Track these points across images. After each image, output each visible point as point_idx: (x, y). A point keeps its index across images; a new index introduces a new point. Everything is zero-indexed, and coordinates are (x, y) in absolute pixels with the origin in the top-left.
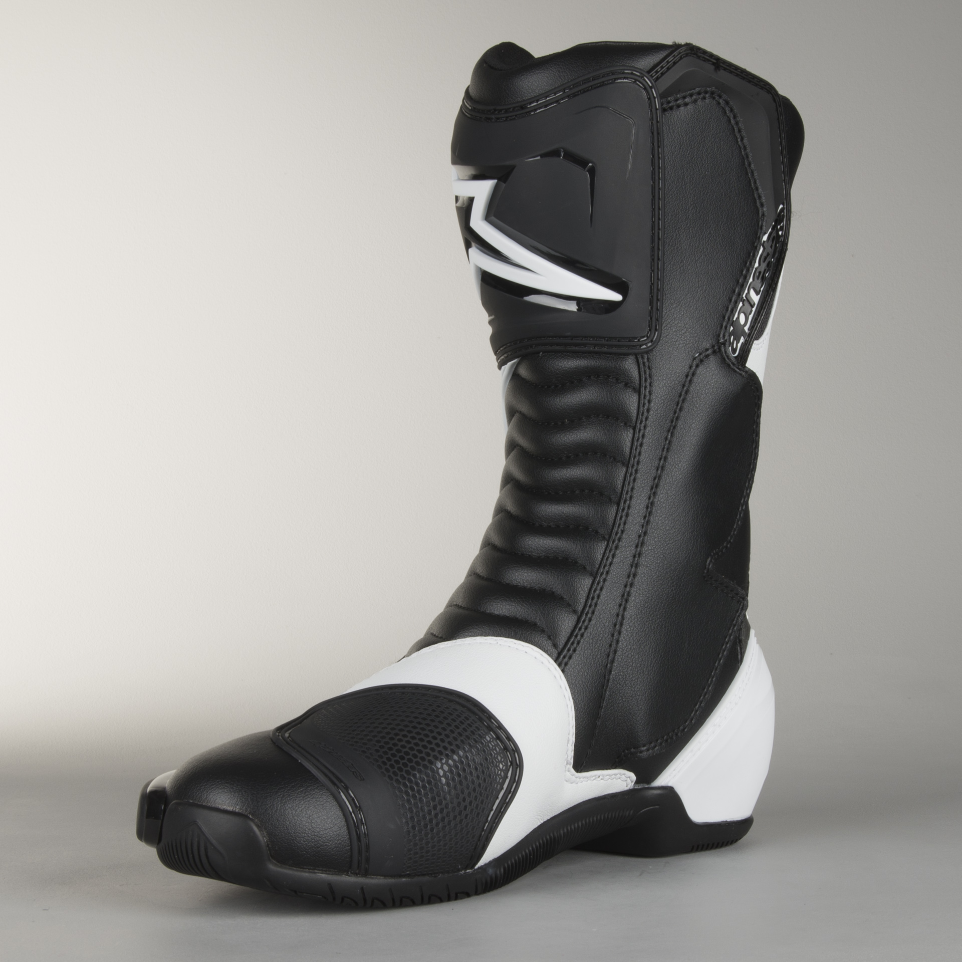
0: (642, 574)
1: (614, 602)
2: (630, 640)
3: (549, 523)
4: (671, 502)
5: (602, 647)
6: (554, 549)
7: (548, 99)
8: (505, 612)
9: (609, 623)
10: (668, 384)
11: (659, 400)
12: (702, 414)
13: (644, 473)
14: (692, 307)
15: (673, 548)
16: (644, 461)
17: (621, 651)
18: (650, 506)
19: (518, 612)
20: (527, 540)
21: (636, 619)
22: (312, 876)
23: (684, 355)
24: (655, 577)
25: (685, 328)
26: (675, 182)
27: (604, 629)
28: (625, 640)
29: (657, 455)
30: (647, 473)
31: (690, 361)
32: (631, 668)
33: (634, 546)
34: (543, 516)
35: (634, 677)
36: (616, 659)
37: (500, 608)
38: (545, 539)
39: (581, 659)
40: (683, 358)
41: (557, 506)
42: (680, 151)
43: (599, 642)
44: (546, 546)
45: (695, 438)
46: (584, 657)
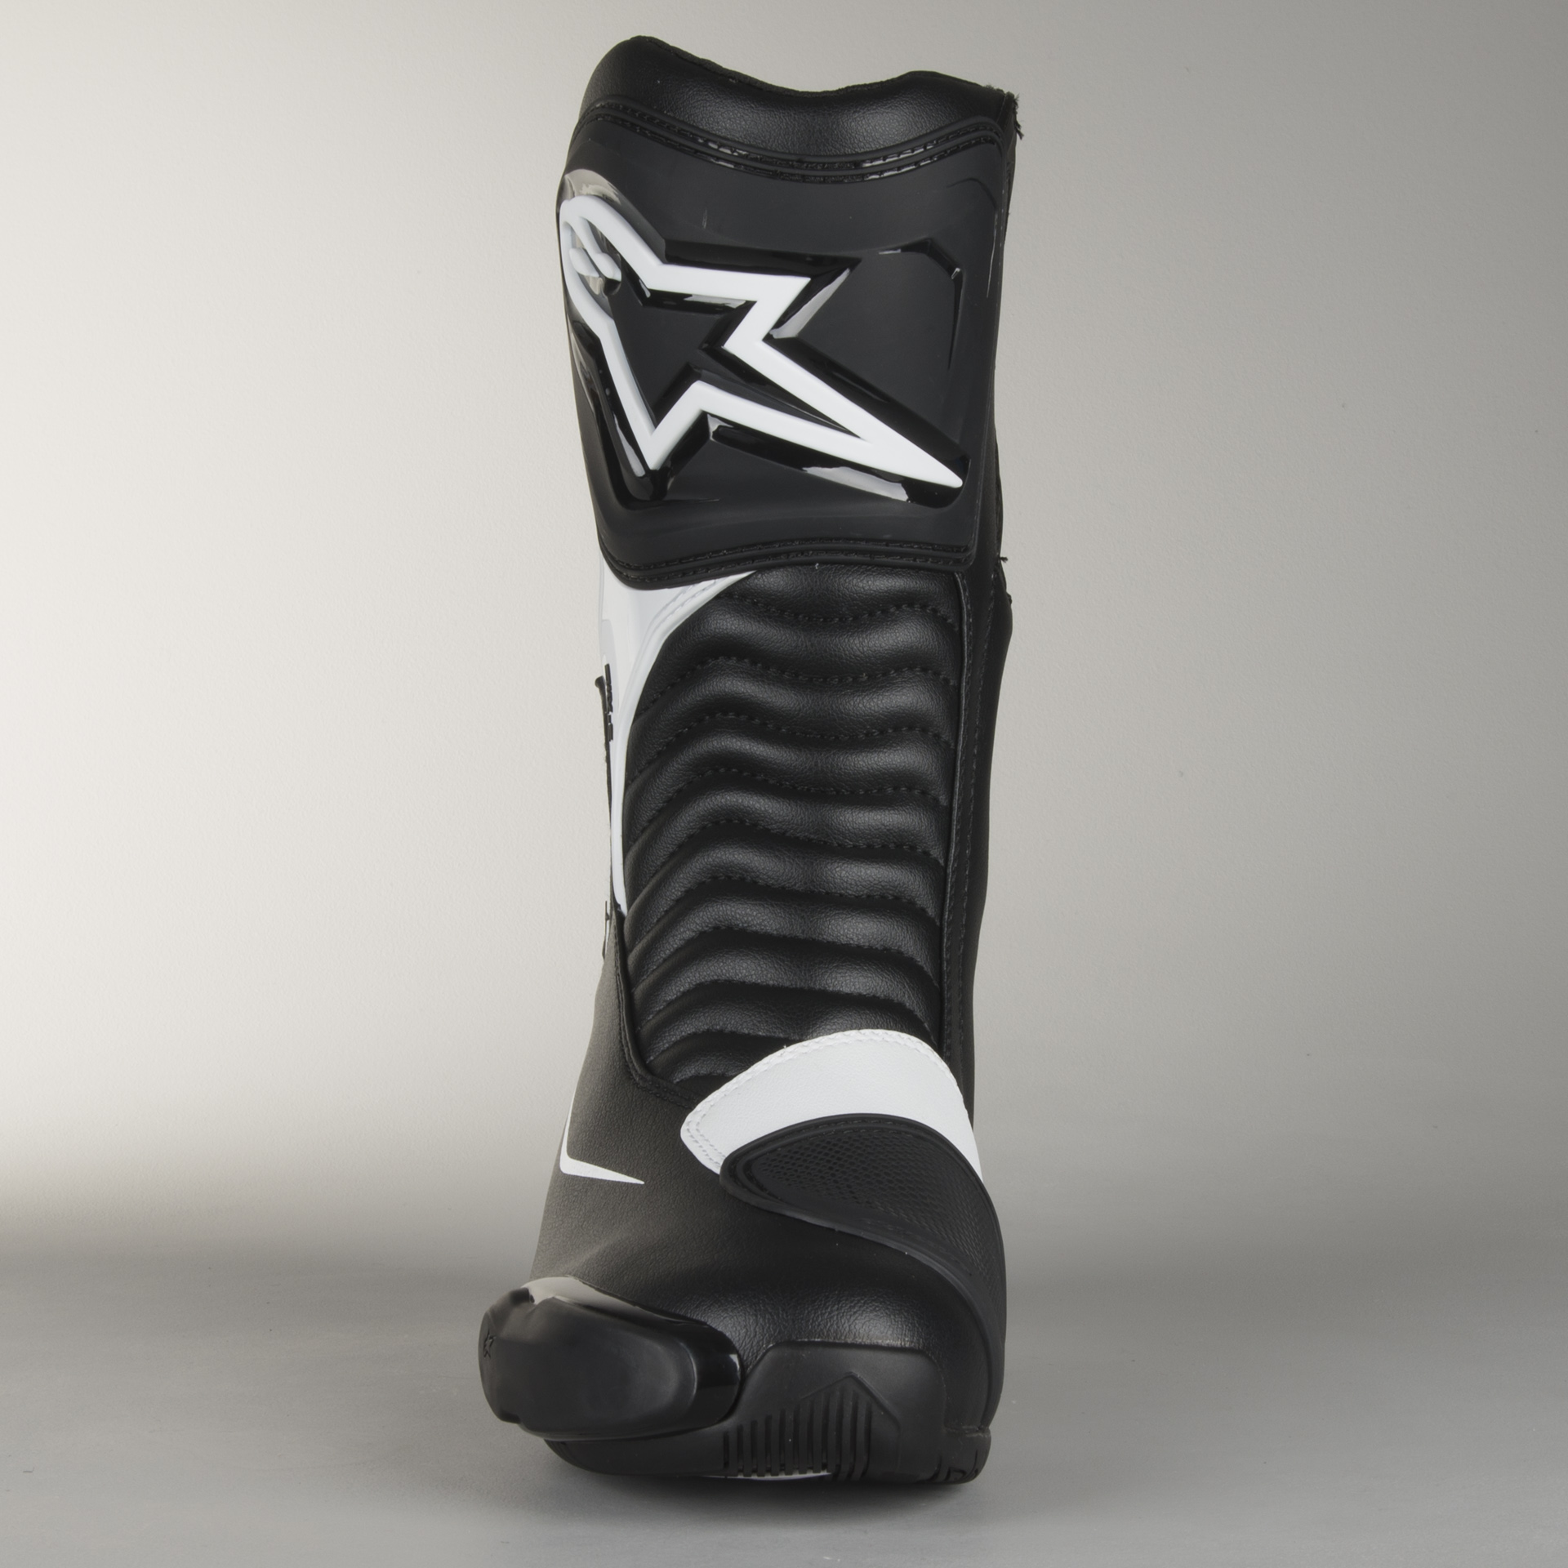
3: (858, 842)
6: (883, 884)
7: (902, 156)
8: (859, 988)
19: (878, 988)
20: (837, 869)
34: (849, 830)
37: (851, 982)
38: (867, 866)
41: (872, 814)
44: (871, 879)
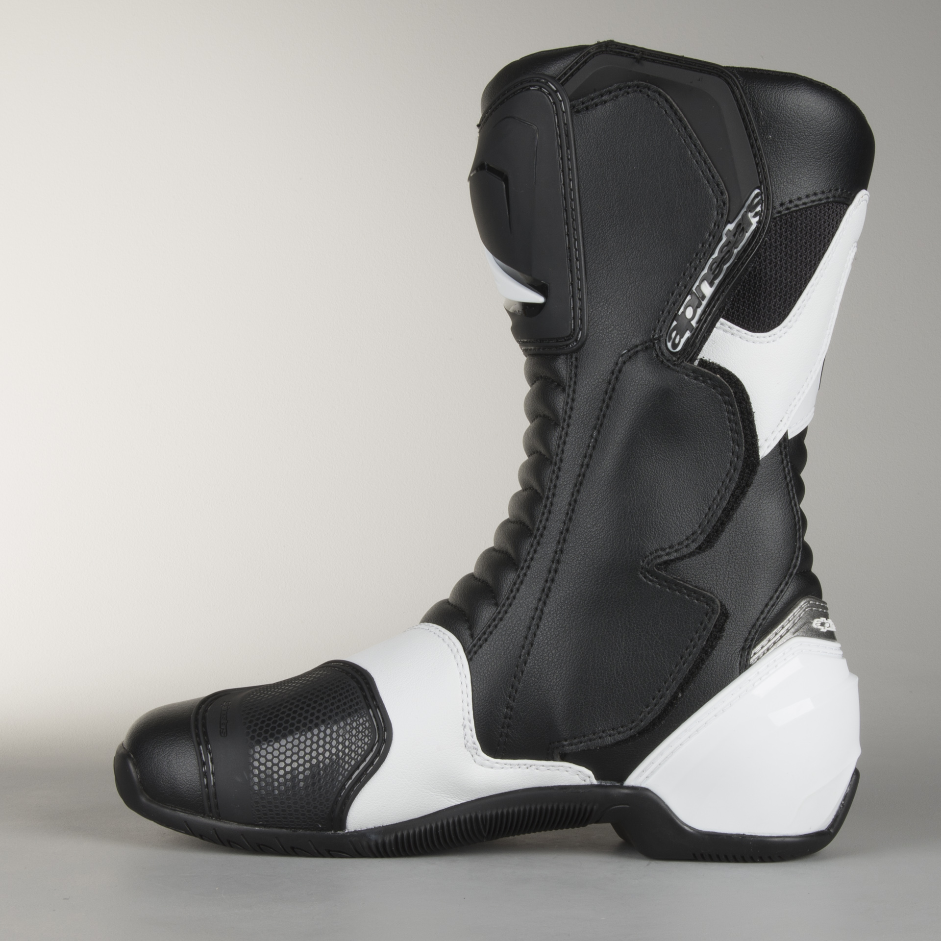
0: (562, 571)
1: (532, 597)
2: (547, 634)
4: (593, 500)
5: (515, 640)
9: (525, 617)
10: (591, 383)
11: (581, 399)
12: (626, 412)
13: (566, 471)
14: (622, 304)
15: (595, 546)
16: (566, 459)
17: (537, 645)
18: (573, 504)
21: (555, 615)
22: (173, 812)
23: (610, 353)
24: (576, 574)
25: (613, 325)
26: (593, 181)
27: (519, 622)
28: (542, 634)
29: (581, 453)
30: (569, 471)
31: (615, 358)
32: (546, 662)
33: (555, 542)
35: (550, 671)
36: (532, 652)
39: (490, 649)
40: (608, 356)
42: (597, 150)
43: (513, 635)
45: (619, 436)
46: (494, 647)
